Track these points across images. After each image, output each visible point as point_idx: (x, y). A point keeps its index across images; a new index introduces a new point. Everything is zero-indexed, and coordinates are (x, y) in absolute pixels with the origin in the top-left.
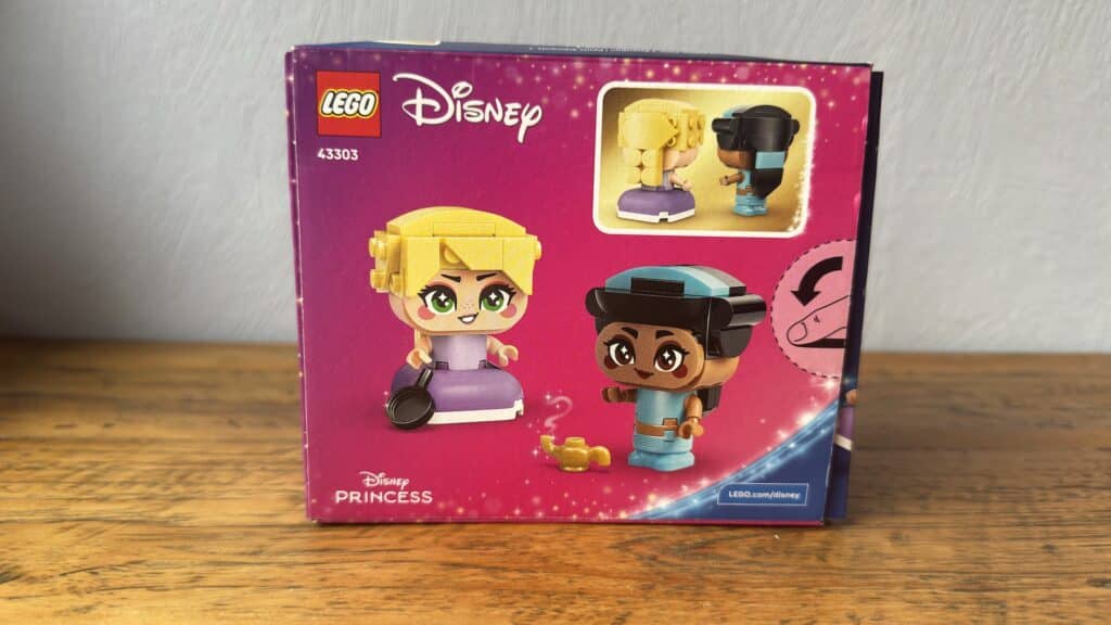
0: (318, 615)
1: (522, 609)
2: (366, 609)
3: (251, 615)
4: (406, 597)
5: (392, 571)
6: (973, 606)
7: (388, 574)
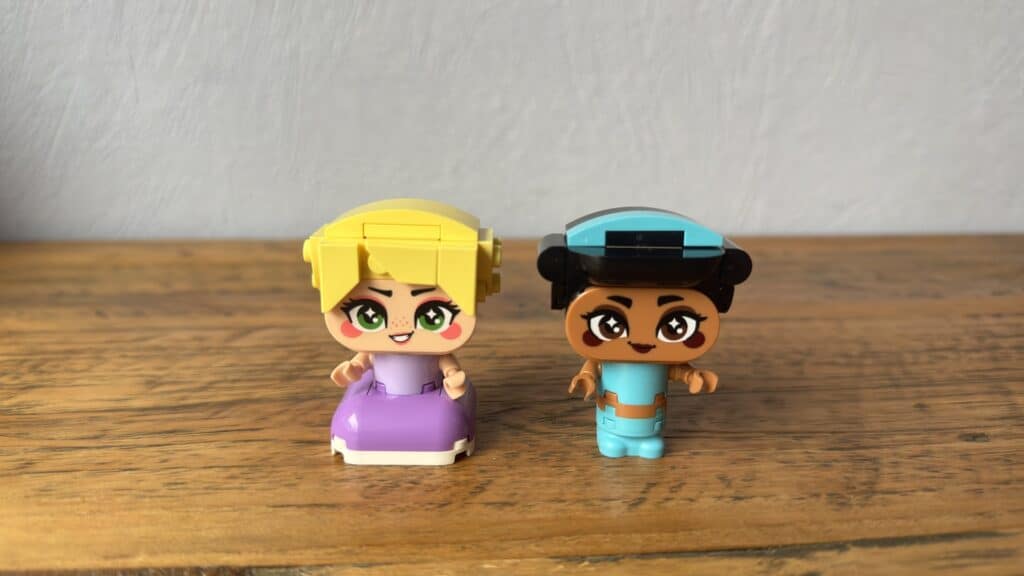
0: (151, 497)
1: (375, 482)
2: (207, 488)
3: (78, 499)
4: (250, 476)
5: (239, 451)
6: (847, 464)
7: (233, 454)
